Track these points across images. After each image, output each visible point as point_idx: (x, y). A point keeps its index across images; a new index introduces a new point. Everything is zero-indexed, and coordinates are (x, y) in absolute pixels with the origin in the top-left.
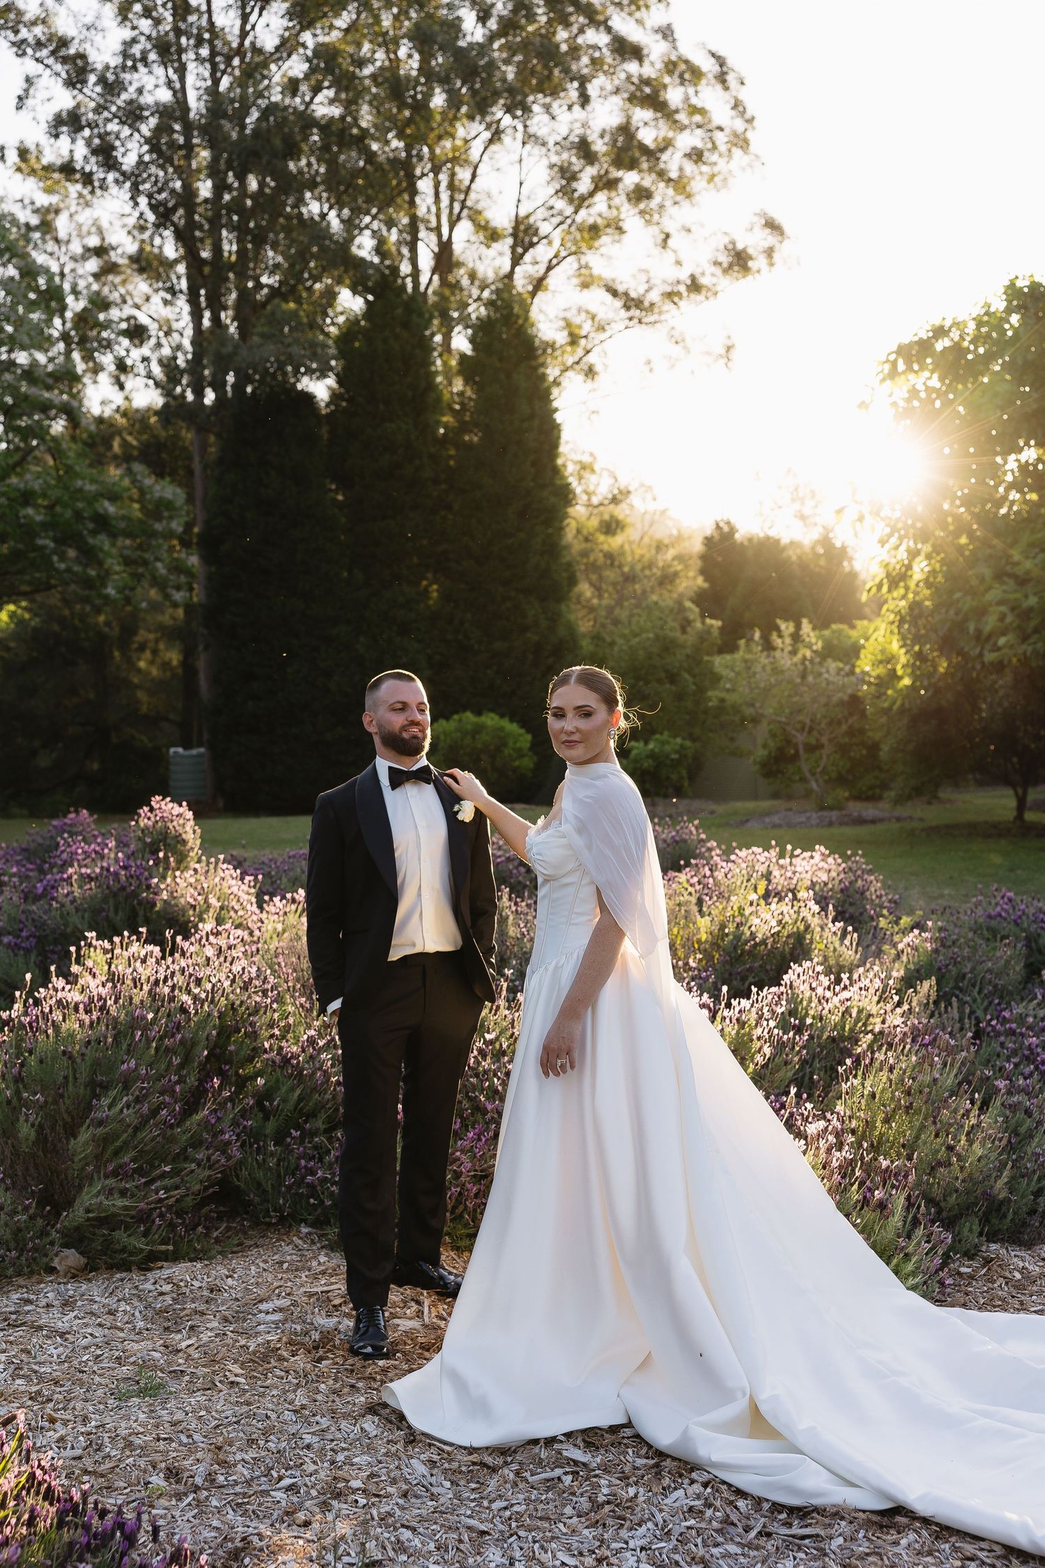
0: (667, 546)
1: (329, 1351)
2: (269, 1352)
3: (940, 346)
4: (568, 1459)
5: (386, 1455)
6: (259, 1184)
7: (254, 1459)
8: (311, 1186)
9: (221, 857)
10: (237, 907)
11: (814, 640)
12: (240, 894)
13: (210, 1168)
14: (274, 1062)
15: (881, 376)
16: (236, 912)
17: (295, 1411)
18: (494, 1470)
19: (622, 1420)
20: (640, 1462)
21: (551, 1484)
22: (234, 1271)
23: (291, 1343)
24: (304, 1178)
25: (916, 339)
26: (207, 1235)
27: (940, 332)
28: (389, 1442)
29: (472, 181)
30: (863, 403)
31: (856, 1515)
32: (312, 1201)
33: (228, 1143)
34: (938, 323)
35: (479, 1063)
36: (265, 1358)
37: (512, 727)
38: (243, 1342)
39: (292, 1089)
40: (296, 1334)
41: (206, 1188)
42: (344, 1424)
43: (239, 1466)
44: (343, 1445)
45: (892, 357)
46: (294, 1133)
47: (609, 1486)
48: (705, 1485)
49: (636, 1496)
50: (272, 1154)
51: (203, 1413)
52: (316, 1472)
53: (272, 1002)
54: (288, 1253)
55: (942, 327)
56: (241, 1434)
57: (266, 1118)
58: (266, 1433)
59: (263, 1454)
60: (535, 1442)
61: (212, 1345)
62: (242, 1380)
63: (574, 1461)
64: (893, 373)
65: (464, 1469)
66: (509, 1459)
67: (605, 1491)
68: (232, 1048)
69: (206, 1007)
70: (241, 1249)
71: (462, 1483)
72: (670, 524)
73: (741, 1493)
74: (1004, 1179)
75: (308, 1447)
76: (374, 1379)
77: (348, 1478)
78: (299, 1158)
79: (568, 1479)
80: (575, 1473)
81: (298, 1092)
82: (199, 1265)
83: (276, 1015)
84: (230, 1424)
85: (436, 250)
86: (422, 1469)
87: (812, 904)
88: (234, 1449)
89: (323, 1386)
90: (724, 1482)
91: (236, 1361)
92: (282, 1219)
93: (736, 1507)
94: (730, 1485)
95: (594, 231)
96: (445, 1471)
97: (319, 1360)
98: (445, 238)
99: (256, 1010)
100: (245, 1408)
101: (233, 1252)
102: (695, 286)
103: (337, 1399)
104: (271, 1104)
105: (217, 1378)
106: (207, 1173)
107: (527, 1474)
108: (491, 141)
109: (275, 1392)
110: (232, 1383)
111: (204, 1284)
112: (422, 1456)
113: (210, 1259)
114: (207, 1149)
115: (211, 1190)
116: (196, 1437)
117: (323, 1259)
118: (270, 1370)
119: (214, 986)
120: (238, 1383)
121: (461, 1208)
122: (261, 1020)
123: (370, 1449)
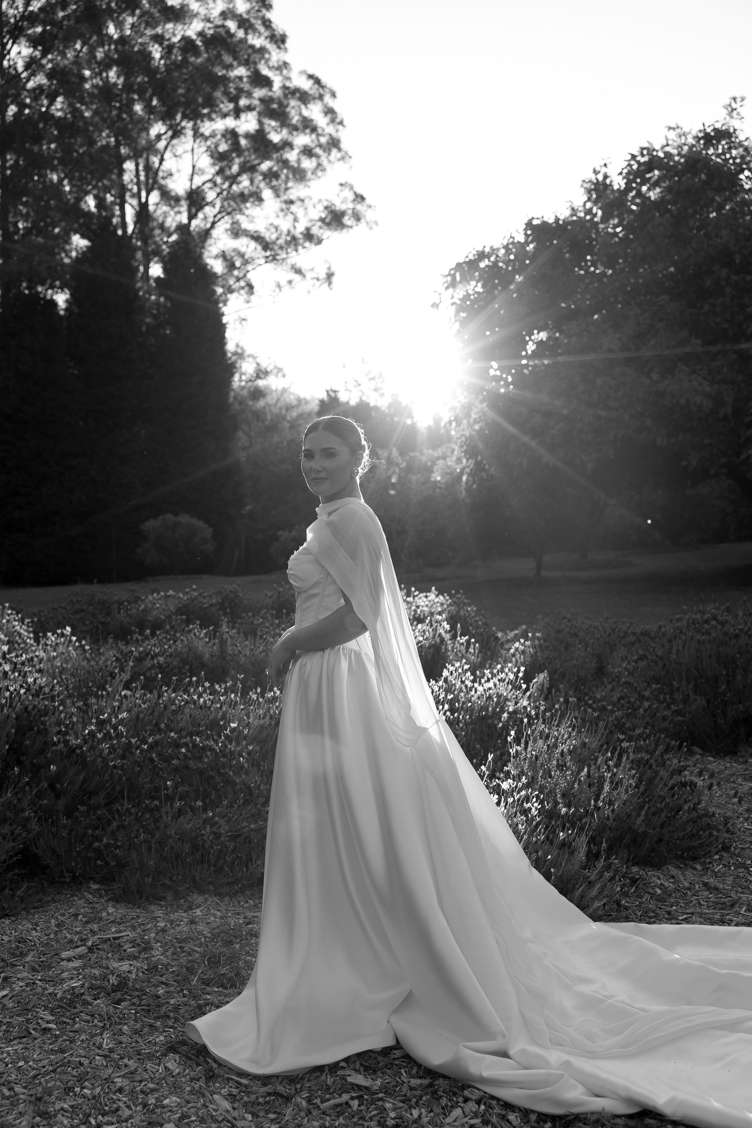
0: (293, 407)
1: (126, 993)
2: (74, 999)
3: (482, 265)
4: (352, 1084)
5: (191, 1092)
6: (54, 851)
7: (72, 1107)
8: (98, 851)
9: (7, 605)
10: (20, 641)
11: (400, 461)
12: (22, 631)
13: (14, 840)
14: (62, 752)
15: (446, 285)
16: (19, 645)
17: (105, 1056)
18: (288, 1099)
19: (390, 1042)
20: (415, 1082)
21: (341, 1109)
22: (37, 924)
23: (92, 987)
24: (91, 844)
25: (467, 260)
26: (13, 896)
27: (482, 255)
28: (192, 1080)
29: (161, 163)
30: (435, 303)
31: (615, 1121)
32: (99, 862)
33: (28, 819)
34: (480, 249)
35: (226, 746)
36: (71, 1004)
37: (199, 524)
38: (51, 990)
39: (78, 773)
40: (96, 978)
41: (11, 857)
42: (149, 1065)
43: (59, 1116)
44: (151, 1085)
45: (452, 272)
46: (81, 808)
47: (394, 1110)
48: (478, 1102)
49: (420, 1117)
50: (65, 826)
51: (21, 1063)
52: (131, 1117)
53: (59, 705)
54: (80, 904)
55: (483, 252)
56: (58, 1083)
57: (58, 797)
58: (81, 1079)
59: (80, 1101)
60: (319, 1069)
61: (24, 995)
62: (53, 1026)
63: (358, 1086)
64: (453, 284)
65: (261, 1100)
66: (298, 1086)
67: (392, 1115)
68: (28, 742)
69: (5, 711)
70: (40, 906)
71: (261, 1114)
72: (292, 397)
73: (508, 1106)
74: (642, 817)
75: (120, 1090)
76: (169, 1017)
77: (162, 1121)
78: (87, 828)
79: (355, 1104)
80: (360, 1098)
81: (82, 775)
82: (7, 922)
83: (63, 716)
84: (47, 1073)
85: (138, 208)
86: (226, 1105)
87: (445, 624)
88: (53, 1098)
89: (125, 1027)
90: (493, 1097)
91: (46, 1008)
92: (74, 878)
93: (508, 1121)
94: (498, 1100)
95: (243, 197)
96: (245, 1105)
97: (119, 1002)
98: (143, 200)
99: (45, 713)
100: (60, 1056)
101: (34, 908)
102: (309, 236)
103: (139, 1040)
104: (62, 785)
105: (31, 1026)
106: (11, 844)
107: (318, 1101)
108: (172, 137)
109: (83, 1037)
110: (45, 1029)
111: (12, 938)
112: (223, 1091)
113: (16, 915)
114: (11, 825)
115: (15, 859)
116: (18, 1089)
117: (111, 910)
118: (77, 1015)
119: (11, 693)
120: (50, 1029)
121: (222, 861)
122: (49, 720)
123: (176, 1088)
